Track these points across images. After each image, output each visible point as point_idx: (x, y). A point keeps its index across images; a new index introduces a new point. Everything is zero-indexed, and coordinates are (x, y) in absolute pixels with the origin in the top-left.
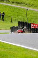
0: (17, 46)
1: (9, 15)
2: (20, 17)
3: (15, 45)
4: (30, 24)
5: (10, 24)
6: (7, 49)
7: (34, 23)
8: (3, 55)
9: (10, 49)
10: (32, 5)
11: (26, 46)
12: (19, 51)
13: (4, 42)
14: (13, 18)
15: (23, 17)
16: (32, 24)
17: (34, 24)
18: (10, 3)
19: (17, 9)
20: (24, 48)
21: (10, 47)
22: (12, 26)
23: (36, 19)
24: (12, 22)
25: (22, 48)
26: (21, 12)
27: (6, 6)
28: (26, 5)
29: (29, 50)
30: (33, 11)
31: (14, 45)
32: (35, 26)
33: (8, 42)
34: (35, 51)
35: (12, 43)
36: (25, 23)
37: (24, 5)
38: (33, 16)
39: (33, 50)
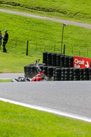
0: (41, 111)
1: (22, 38)
2: (48, 41)
3: (34, 110)
4: (72, 59)
5: (22, 59)
6: (15, 119)
7: (81, 56)
8: (7, 133)
9: (24, 117)
10: (74, 15)
11: (62, 111)
12: (46, 123)
13: (8, 103)
14: (31, 46)
15: (55, 42)
16: (77, 58)
17: (80, 59)
18: (23, 10)
19: (39, 23)
20: (57, 116)
21: (23, 115)
22: (27, 65)
23: (86, 46)
24: (27, 54)
25: (53, 115)
26: (49, 32)
27: (12, 18)
28: (61, 14)
29: (69, 119)
30: (79, 27)
31: (32, 109)
32: (83, 62)
33: (18, 101)
34: (83, 122)
35: (28, 103)
36: (59, 56)
37: (56, 13)
38: (78, 40)
39: (78, 121)
